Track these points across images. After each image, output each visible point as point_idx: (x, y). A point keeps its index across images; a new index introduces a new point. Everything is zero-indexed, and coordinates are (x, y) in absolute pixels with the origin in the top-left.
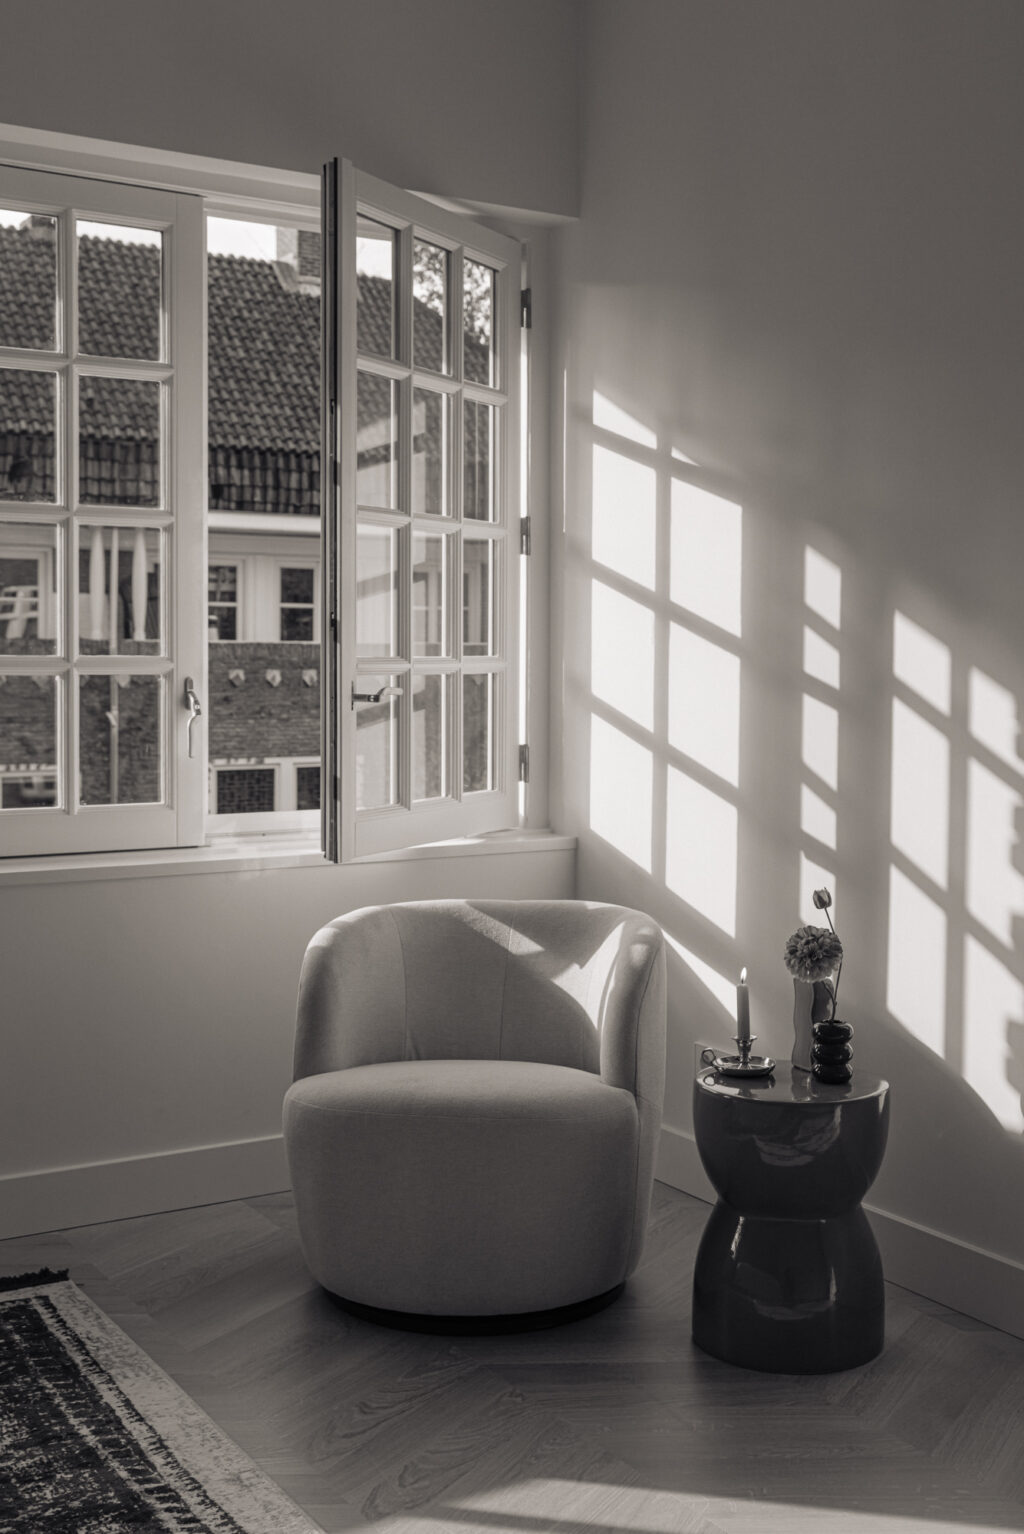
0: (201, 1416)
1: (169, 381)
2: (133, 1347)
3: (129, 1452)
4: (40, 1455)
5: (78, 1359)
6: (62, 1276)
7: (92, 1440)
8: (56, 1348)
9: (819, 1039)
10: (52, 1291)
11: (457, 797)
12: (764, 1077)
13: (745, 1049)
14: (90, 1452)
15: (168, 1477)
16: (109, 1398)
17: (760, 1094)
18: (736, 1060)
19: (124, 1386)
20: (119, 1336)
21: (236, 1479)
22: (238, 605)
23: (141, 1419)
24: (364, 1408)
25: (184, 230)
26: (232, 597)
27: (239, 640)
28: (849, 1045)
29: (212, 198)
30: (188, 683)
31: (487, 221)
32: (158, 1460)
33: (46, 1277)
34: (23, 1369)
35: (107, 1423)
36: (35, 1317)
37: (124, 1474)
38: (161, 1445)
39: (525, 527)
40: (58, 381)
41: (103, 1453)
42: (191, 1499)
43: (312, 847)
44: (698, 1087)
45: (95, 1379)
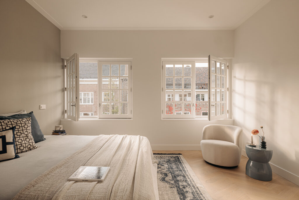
0: (191, 169)
1: (192, 78)
2: (186, 162)
3: (184, 171)
4: (177, 169)
5: (181, 162)
6: (181, 154)
7: (181, 169)
8: (180, 161)
9: (262, 143)
10: (180, 155)
11: (221, 115)
12: (255, 146)
13: (252, 143)
14: (181, 170)
15: (188, 174)
16: (183, 166)
17: (254, 148)
18: (251, 144)
19: (185, 165)
20: (185, 161)
21: (194, 176)
22: (204, 98)
23: (186, 168)
24: (207, 172)
25: (193, 65)
26: (204, 97)
27: (204, 101)
28: (266, 144)
29: (196, 61)
30: (193, 104)
31: (225, 59)
32: (187, 172)
33: (180, 154)
34: (177, 161)
35: (183, 168)
36: (178, 157)
37: (184, 172)
38: (187, 171)
39: (228, 89)
40: (182, 78)
41: (182, 170)
42: (189, 176)
43: (207, 119)
44: (246, 146)
45: (183, 164)
